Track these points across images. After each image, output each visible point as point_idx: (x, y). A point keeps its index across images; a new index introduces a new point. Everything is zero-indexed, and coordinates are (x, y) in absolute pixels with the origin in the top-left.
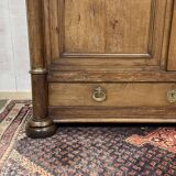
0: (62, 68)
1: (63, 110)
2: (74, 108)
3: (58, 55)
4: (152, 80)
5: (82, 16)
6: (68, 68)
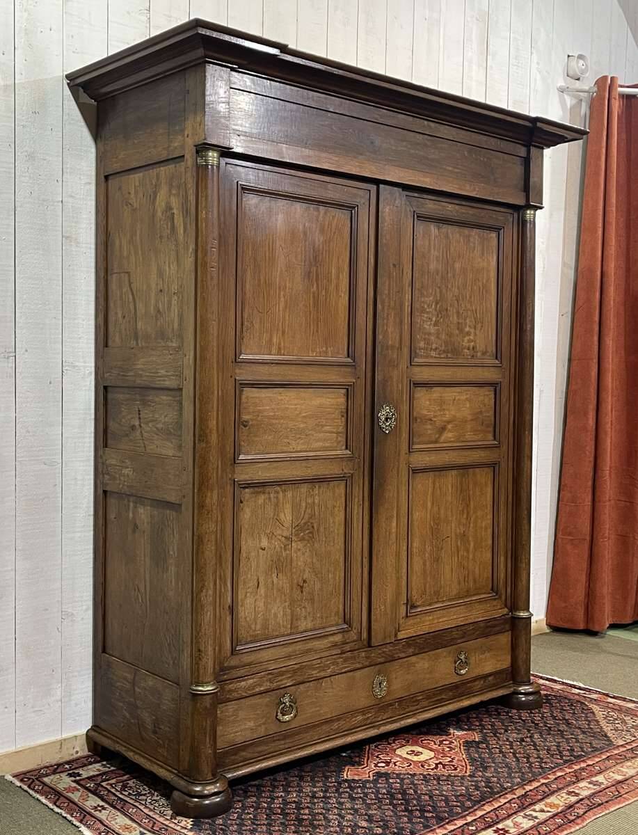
0: (235, 673)
1: (237, 752)
2: (253, 744)
3: (229, 653)
4: (358, 666)
5: (261, 580)
6: (242, 672)
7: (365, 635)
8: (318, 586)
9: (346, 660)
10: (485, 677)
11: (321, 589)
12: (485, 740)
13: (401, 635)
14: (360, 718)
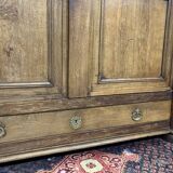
7: (65, 91)
8: (24, 54)
9: (46, 104)
10: (152, 123)
11: (27, 57)
12: (140, 163)
13: (93, 94)
14: (59, 140)
